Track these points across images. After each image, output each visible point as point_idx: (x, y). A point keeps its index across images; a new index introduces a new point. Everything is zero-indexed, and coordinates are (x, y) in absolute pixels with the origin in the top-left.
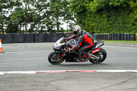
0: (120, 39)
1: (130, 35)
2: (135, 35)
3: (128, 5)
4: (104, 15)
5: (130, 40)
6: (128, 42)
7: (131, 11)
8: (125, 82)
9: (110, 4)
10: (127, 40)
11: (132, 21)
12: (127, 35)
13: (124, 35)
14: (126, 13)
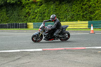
0: (16, 28)
1: (23, 24)
2: (26, 24)
3: (21, 2)
4: (4, 10)
5: (23, 28)
6: (22, 29)
7: (23, 7)
8: (19, 59)
9: (8, 1)
10: (21, 28)
11: (24, 14)
12: (21, 24)
13: (18, 24)
14: (20, 8)
